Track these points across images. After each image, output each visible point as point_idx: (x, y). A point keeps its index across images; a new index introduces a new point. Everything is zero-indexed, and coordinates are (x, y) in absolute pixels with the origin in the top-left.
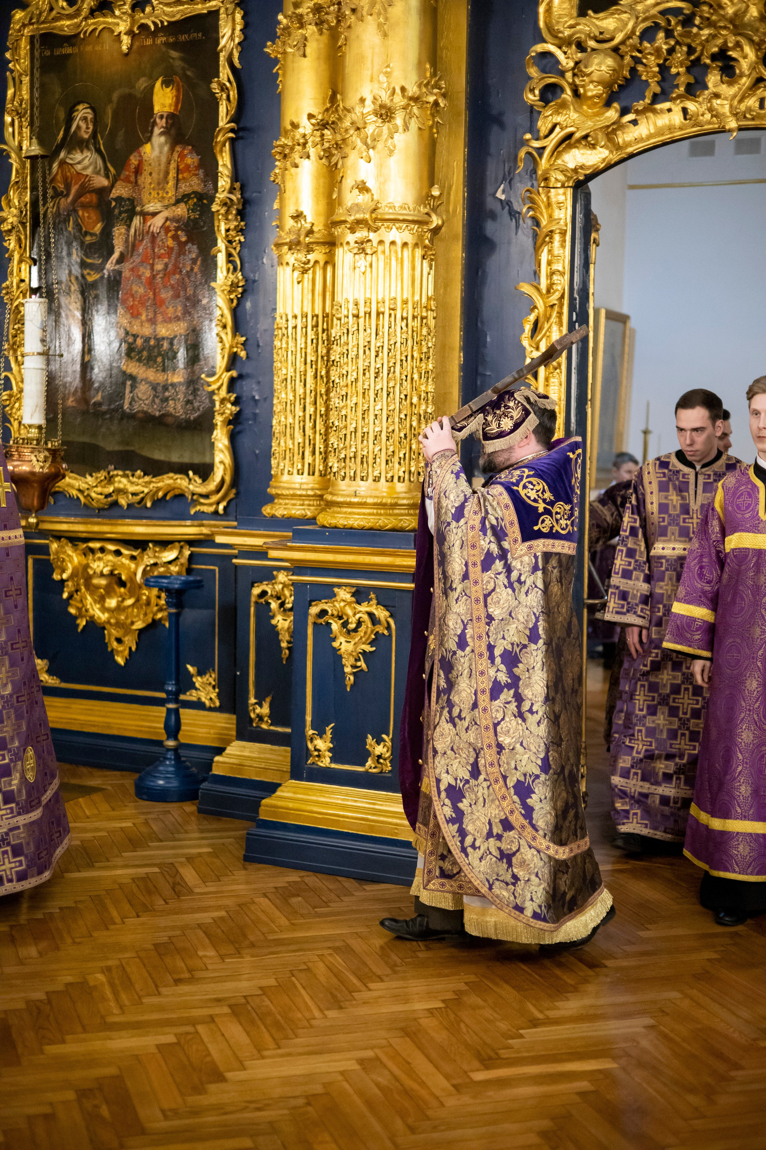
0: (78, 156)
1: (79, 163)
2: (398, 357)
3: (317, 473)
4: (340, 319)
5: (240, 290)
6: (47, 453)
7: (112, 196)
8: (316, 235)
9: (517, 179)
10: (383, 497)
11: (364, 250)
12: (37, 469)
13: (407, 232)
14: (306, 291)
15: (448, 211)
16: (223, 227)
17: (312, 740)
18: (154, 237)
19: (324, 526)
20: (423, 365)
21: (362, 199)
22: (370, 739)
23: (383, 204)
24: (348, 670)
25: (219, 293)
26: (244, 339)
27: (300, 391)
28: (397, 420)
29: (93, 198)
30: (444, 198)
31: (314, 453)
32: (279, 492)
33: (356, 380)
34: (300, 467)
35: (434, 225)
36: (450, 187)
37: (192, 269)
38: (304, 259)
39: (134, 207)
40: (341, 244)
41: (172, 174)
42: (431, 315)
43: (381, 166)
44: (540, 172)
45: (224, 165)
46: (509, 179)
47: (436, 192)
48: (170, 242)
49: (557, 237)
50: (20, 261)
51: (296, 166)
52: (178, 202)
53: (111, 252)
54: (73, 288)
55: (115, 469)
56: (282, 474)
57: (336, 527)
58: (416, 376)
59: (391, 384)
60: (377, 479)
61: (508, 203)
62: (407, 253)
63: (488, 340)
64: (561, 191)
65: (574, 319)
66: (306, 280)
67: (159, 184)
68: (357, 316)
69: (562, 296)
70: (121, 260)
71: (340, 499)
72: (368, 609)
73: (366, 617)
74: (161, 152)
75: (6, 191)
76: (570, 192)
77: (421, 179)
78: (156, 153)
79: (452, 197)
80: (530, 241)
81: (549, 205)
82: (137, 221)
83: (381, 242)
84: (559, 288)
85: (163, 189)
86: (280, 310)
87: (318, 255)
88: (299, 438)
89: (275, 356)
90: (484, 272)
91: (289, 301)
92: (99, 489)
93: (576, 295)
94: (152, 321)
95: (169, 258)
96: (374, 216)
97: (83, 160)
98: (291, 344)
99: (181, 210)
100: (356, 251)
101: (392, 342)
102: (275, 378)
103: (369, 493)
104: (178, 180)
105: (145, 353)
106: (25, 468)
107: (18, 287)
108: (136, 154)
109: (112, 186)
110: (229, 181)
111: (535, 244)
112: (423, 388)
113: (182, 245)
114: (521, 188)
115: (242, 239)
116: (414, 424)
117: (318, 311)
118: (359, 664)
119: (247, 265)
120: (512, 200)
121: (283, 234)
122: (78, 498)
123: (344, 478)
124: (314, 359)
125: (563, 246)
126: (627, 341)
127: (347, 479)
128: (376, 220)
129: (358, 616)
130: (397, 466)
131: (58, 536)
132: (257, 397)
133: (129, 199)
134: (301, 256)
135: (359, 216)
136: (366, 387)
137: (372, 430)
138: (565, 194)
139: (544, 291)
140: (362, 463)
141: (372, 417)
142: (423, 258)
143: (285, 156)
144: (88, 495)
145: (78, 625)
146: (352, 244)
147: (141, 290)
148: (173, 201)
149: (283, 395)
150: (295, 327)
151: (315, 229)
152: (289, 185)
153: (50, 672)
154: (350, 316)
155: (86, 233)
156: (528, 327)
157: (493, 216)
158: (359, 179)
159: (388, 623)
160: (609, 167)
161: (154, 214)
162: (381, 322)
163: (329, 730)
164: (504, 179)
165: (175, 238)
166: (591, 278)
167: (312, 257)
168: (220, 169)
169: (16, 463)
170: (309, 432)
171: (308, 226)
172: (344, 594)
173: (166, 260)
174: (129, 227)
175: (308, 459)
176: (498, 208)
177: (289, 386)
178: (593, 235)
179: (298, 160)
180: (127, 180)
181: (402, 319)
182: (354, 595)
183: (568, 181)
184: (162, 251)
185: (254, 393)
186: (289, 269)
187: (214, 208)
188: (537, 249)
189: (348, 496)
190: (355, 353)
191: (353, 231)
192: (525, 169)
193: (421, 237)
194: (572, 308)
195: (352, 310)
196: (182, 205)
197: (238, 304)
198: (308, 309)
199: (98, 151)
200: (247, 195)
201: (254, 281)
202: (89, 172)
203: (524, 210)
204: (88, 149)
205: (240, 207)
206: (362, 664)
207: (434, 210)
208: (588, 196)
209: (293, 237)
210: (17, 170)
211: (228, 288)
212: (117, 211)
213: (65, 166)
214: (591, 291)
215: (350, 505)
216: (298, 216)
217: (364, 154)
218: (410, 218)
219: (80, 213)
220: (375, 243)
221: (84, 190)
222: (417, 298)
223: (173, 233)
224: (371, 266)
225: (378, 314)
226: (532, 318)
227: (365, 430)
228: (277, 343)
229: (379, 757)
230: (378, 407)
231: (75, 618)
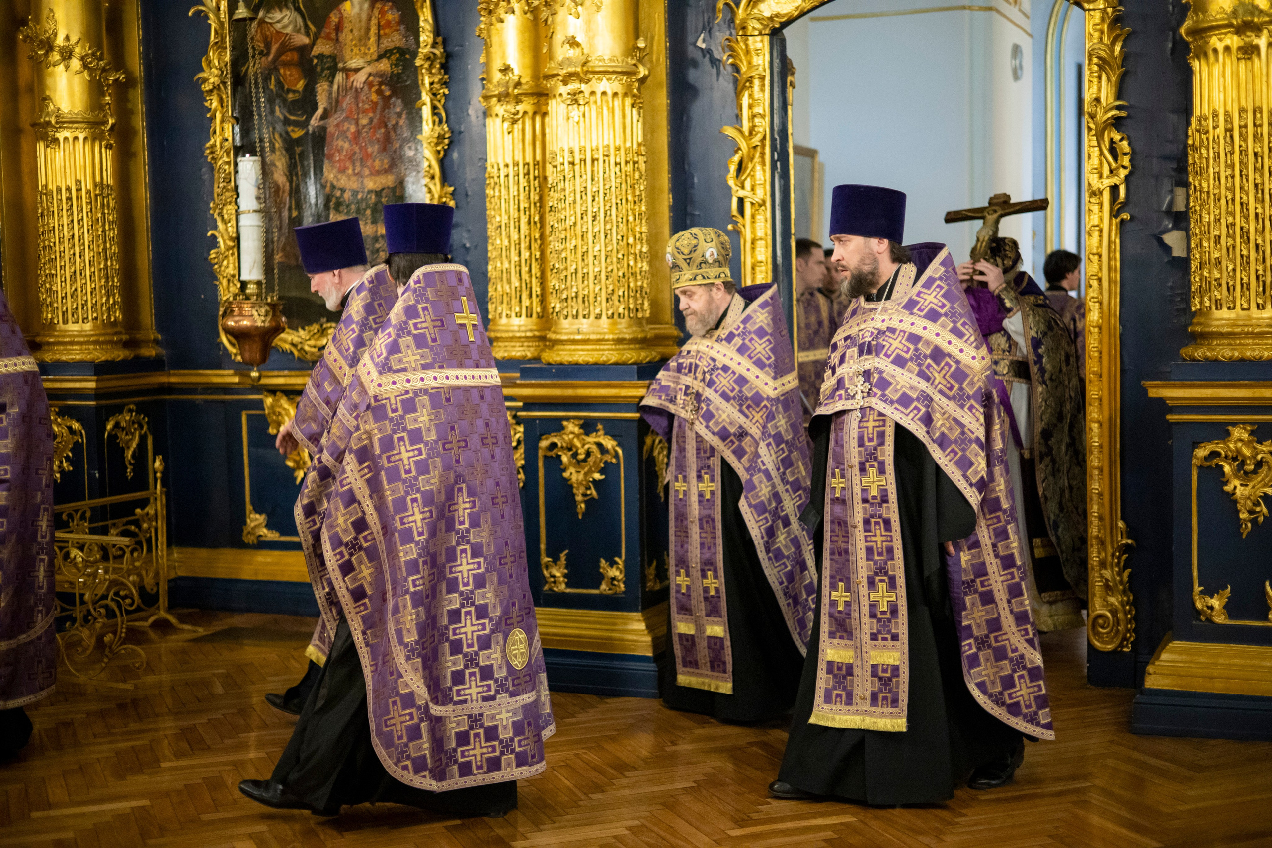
0: (277, 15)
1: (278, 22)
2: (614, 201)
3: (534, 315)
4: (556, 167)
5: (446, 141)
6: (267, 308)
7: (313, 53)
8: (525, 87)
9: (716, 28)
10: (605, 333)
11: (576, 101)
12: (259, 324)
13: (616, 83)
14: (516, 141)
15: (651, 61)
16: (427, 81)
17: (547, 568)
18: (357, 92)
19: (549, 364)
20: (637, 207)
21: (572, 53)
22: (603, 562)
23: (592, 58)
24: (579, 498)
25: (425, 145)
26: (452, 189)
27: (515, 236)
28: (615, 260)
29: (295, 56)
30: (648, 50)
31: (530, 296)
32: (499, 335)
33: (575, 224)
34: (518, 309)
35: (641, 76)
36: (653, 38)
37: (397, 123)
38: (513, 111)
39: (336, 64)
40: (554, 96)
41: (373, 30)
42: (642, 160)
43: (589, 22)
44: (738, 22)
45: (426, 21)
46: (708, 28)
47: (641, 44)
48: (374, 97)
49: (756, 82)
50: (222, 121)
51: (502, 21)
52: (380, 57)
53: (315, 108)
54: (277, 145)
55: (328, 321)
56: (500, 317)
57: (561, 364)
58: (631, 218)
59: (608, 227)
60: (598, 317)
61: (707, 52)
62: (617, 102)
63: (696, 180)
64: (759, 38)
65: (776, 157)
66: (516, 131)
67: (360, 40)
68: (572, 164)
69: (764, 138)
70: (325, 116)
71: (564, 337)
72: (596, 440)
73: (594, 448)
74: (361, 9)
75: (206, 52)
76: (766, 39)
77: (627, 33)
78: (356, 10)
79: (655, 48)
80: (731, 87)
81: (748, 52)
82: (339, 77)
83: (593, 93)
84: (761, 129)
85: (365, 45)
86: (491, 159)
87: (526, 106)
88: (516, 283)
89: (488, 204)
90: (689, 117)
91: (500, 151)
92: (312, 342)
93: (776, 136)
94: (359, 175)
95: (374, 112)
96: (585, 68)
97: (282, 19)
98: (504, 192)
99: (384, 65)
100: (569, 102)
101: (607, 187)
102: (489, 226)
103: (592, 329)
104: (379, 37)
105: (353, 207)
106: (246, 323)
107: (221, 147)
108: (335, 11)
109: (313, 44)
110: (432, 36)
111: (736, 88)
112: (638, 229)
113: (386, 100)
114: (721, 36)
115: (446, 92)
116: (631, 263)
117: (529, 159)
118: (589, 492)
119: (452, 117)
120: (713, 48)
121: (491, 87)
122: (291, 352)
123: (566, 317)
124: (527, 205)
125: (762, 91)
126: (817, 176)
127: (570, 318)
128: (587, 72)
129: (587, 447)
130: (616, 303)
131: (273, 391)
132: (468, 245)
133: (330, 56)
134: (511, 108)
135: (572, 69)
136: (584, 230)
137: (592, 270)
138: (762, 41)
139: (747, 133)
140: (584, 301)
141: (591, 258)
142: (633, 106)
143: (490, 12)
144: (302, 349)
145: (296, 478)
146: (565, 96)
147: (346, 145)
148: (375, 56)
149: (498, 242)
150: (507, 176)
151: (523, 81)
152: (495, 39)
153: (269, 526)
154: (566, 164)
155: (289, 91)
156: (733, 168)
157: (695, 64)
158: (570, 34)
159: (616, 452)
160: (802, 14)
161: (357, 70)
162: (595, 169)
163: (563, 556)
164: (704, 29)
165: (379, 92)
166: (790, 119)
167: (521, 108)
168: (422, 24)
169: (237, 319)
170: (525, 276)
171: (516, 78)
172: (572, 427)
173: (371, 115)
174: (332, 83)
175: (526, 302)
176: (699, 56)
177: (504, 233)
178: (789, 78)
179: (503, 16)
180: (328, 37)
181: (616, 164)
182: (582, 427)
183: (764, 29)
184: (367, 106)
185: (465, 241)
186: (499, 120)
187: (418, 62)
188: (738, 94)
189: (572, 334)
190: (572, 199)
191: (565, 83)
192: (724, 20)
193: (629, 87)
194: (773, 148)
195: (568, 158)
196: (385, 60)
197: (445, 155)
198: (519, 158)
199: (298, 9)
200: (449, 49)
201: (460, 132)
202: (289, 30)
203: (725, 58)
204: (288, 8)
205: (443, 61)
206: (593, 492)
207: (641, 60)
208: (783, 43)
209: (502, 90)
210: (216, 31)
211: (435, 140)
212: (319, 68)
213: (264, 25)
214: (790, 131)
215: (574, 342)
216: (506, 69)
217: (573, 11)
218: (619, 70)
219: (282, 71)
220: (587, 94)
221: (285, 48)
222: (628, 144)
223: (376, 88)
224: (584, 115)
225: (593, 161)
226: (736, 158)
227: (585, 271)
228: (489, 192)
229: (613, 579)
230: (597, 248)
231: (293, 470)
